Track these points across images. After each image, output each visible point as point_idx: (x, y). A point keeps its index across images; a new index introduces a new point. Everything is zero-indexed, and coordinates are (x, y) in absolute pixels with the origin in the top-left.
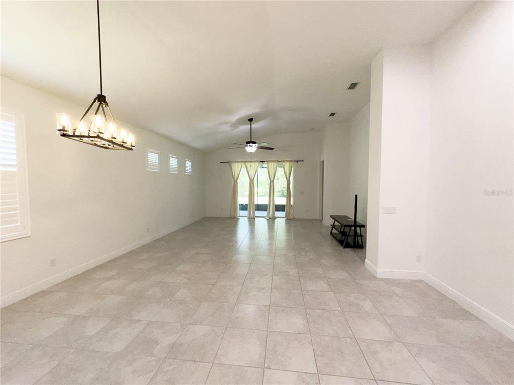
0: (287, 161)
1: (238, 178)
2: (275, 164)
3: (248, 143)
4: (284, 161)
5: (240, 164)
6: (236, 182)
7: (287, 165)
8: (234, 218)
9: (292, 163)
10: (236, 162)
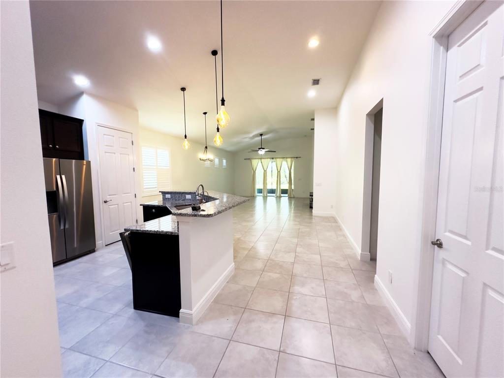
0: (289, 158)
1: (256, 170)
2: (281, 159)
3: (259, 149)
4: (287, 158)
5: (257, 160)
6: (254, 172)
7: (289, 160)
8: (254, 196)
9: (293, 159)
10: (254, 159)
